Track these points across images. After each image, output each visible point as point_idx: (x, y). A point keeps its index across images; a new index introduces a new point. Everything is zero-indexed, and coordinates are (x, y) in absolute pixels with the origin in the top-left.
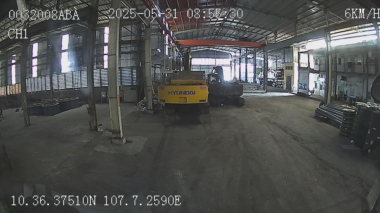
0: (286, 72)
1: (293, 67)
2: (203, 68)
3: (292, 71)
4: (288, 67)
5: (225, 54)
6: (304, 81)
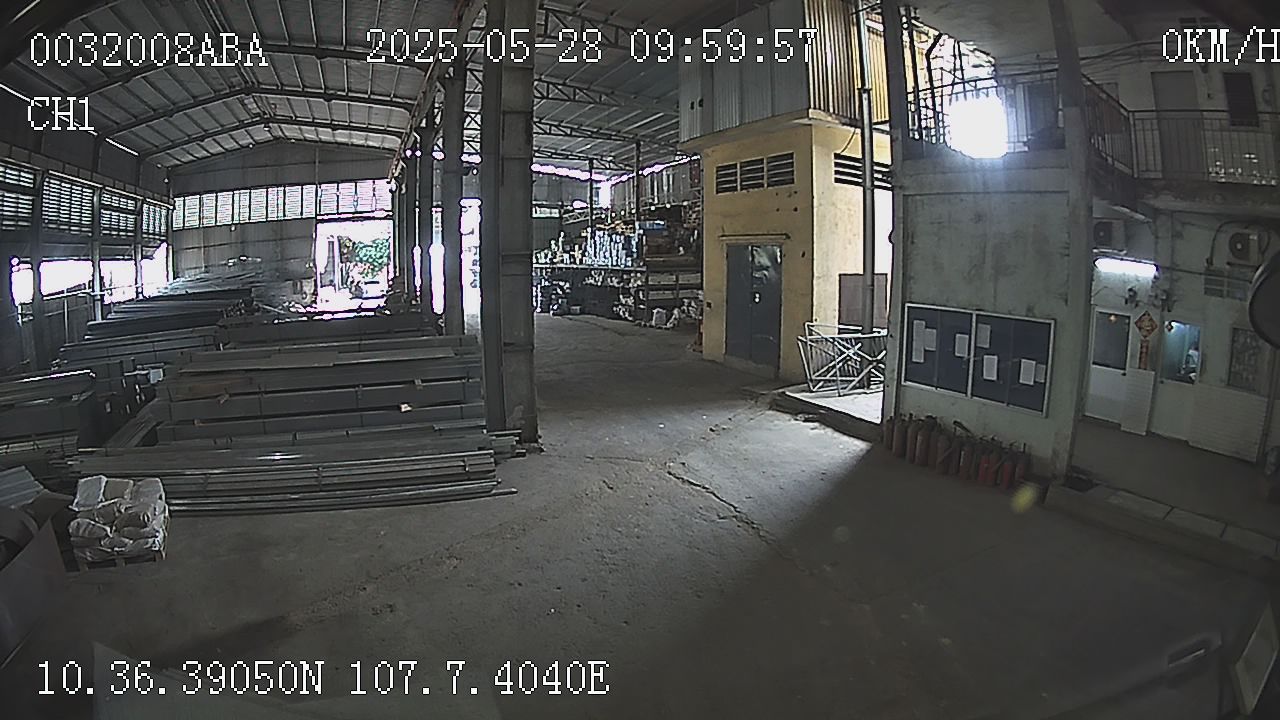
0: (725, 216)
1: (792, 163)
2: (258, 241)
3: (790, 196)
4: (741, 167)
5: (366, 157)
6: (995, 297)
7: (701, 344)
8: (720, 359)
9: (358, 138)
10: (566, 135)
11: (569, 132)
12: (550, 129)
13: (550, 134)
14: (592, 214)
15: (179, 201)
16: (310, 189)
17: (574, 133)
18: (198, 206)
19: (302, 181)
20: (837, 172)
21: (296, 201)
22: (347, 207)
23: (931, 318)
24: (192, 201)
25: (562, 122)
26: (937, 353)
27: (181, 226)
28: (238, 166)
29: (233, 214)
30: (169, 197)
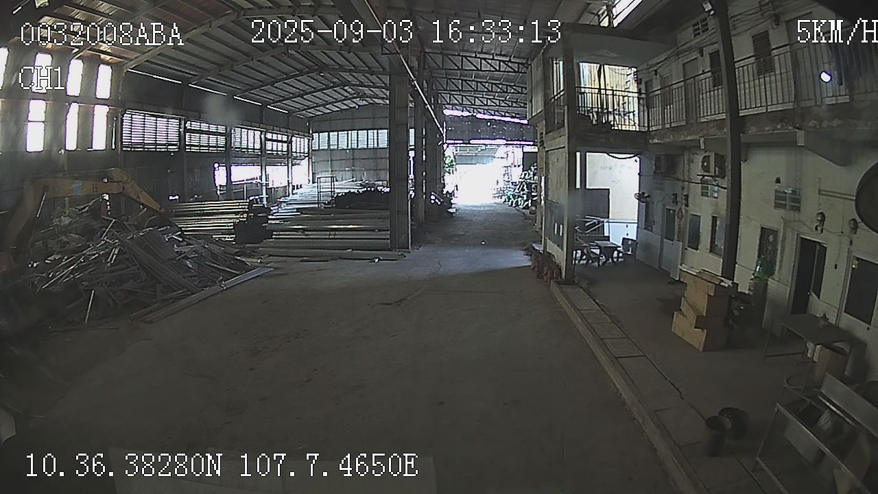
2: (363, 159)
15: (316, 135)
18: (327, 138)
24: (324, 135)
27: (317, 148)
28: (350, 117)
29: (348, 144)
30: (309, 133)
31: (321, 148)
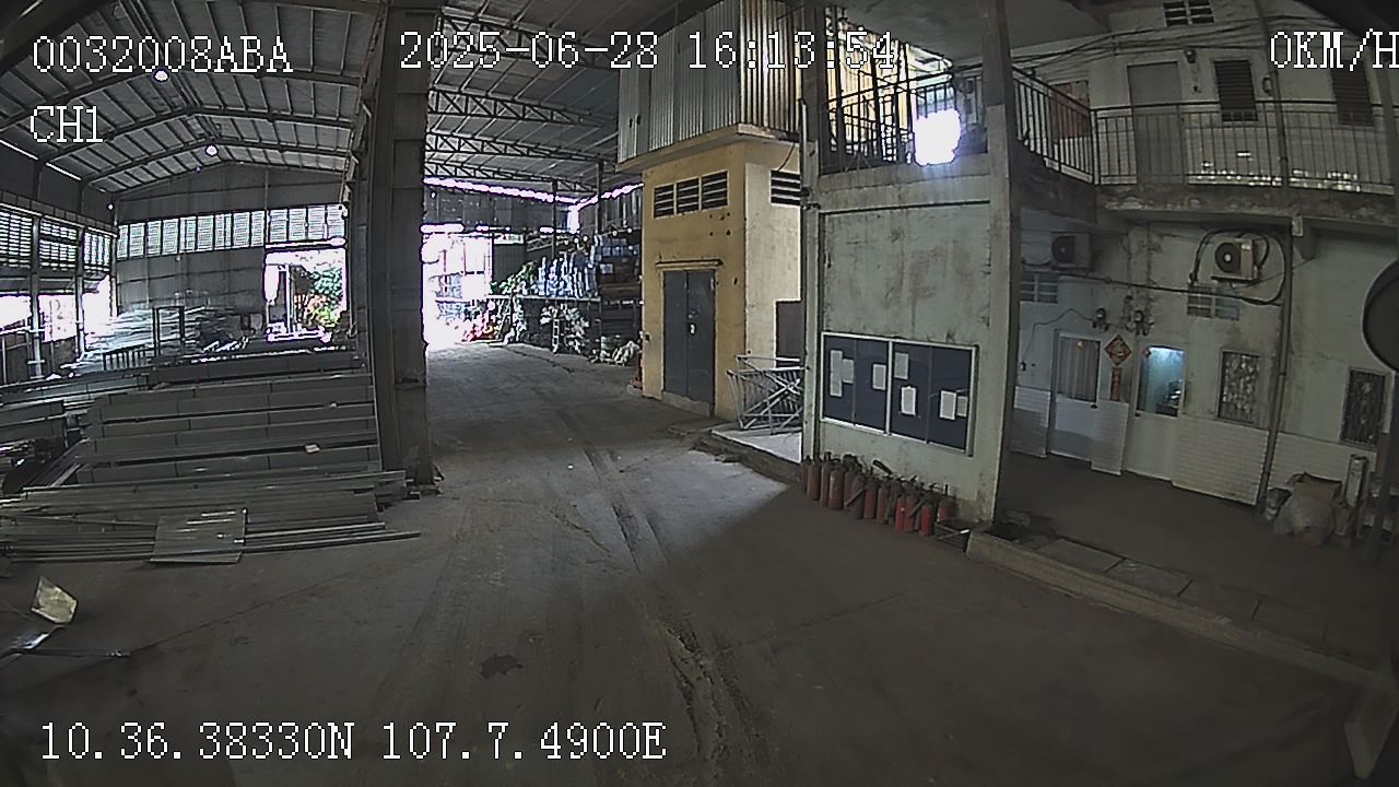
0: (662, 241)
1: (724, 185)
2: (205, 273)
3: (722, 219)
4: (678, 188)
5: (317, 180)
6: (913, 324)
7: (641, 380)
8: (660, 398)
9: (309, 160)
10: (523, 155)
11: (525, 150)
12: (505, 149)
13: (505, 154)
14: (556, 240)
15: (123, 229)
16: (259, 215)
17: (531, 153)
18: (143, 235)
19: (251, 207)
20: (774, 191)
21: (245, 228)
22: (297, 234)
23: (849, 348)
24: (138, 228)
25: (518, 141)
26: (854, 387)
27: (126, 256)
28: (185, 190)
29: (179, 243)
30: (113, 225)
31: (131, 255)
